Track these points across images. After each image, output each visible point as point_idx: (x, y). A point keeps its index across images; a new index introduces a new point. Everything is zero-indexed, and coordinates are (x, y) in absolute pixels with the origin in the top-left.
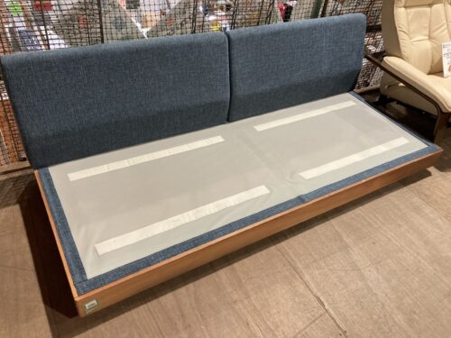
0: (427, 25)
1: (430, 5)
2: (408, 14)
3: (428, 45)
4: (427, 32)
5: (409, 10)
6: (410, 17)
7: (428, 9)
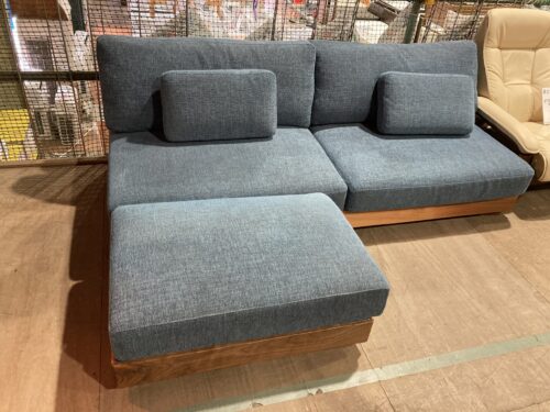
0: (529, 69)
1: (535, 49)
2: (502, 57)
3: (529, 89)
4: (529, 76)
5: (504, 52)
6: (506, 59)
7: (531, 53)
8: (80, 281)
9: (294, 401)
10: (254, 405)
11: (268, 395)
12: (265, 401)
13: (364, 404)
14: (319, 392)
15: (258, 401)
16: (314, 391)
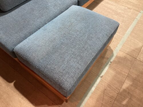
8: (14, 81)
9: (108, 69)
10: (101, 77)
11: (102, 72)
12: (103, 74)
13: (122, 58)
14: (111, 62)
15: (101, 75)
16: (110, 63)
